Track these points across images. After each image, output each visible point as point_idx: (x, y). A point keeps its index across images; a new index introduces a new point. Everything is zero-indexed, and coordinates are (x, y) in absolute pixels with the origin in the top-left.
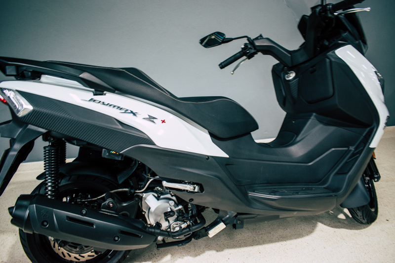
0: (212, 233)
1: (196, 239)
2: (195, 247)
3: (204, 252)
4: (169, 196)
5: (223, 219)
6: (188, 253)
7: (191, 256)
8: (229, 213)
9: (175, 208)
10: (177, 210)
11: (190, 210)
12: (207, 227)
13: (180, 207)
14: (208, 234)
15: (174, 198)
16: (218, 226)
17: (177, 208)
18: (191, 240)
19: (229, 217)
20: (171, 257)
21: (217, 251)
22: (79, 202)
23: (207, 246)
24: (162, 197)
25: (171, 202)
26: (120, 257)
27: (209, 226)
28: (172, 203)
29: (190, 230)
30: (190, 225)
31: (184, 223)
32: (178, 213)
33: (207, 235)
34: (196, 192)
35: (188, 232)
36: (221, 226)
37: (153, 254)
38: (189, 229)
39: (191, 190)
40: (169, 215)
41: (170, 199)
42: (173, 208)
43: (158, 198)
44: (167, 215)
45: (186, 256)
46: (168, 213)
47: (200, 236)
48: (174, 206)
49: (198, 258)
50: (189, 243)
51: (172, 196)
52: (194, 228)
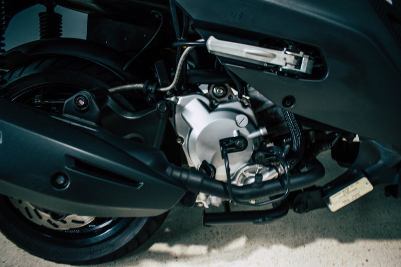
0: (338, 201)
1: (299, 212)
2: (295, 227)
3: (312, 239)
4: (237, 105)
5: (367, 170)
6: (280, 238)
7: (285, 244)
8: (382, 156)
9: (251, 132)
10: (254, 139)
11: (287, 143)
12: (326, 186)
13: (262, 131)
14: (328, 202)
15: (249, 111)
16: (354, 185)
17: (255, 134)
18: (286, 213)
19: (384, 166)
20: (247, 241)
21: (341, 241)
22: (38, 104)
23: (320, 229)
24: (220, 106)
25: (239, 117)
26: (137, 231)
27: (330, 184)
28: (242, 120)
29: (283, 187)
30: (284, 175)
31: (270, 170)
32: (256, 145)
33: (325, 203)
34: (303, 75)
35: (277, 189)
36: (363, 187)
37: (215, 231)
38: (282, 183)
39: (288, 67)
40: (233, 145)
41: (239, 112)
42: (245, 132)
43: (211, 109)
44: (229, 146)
45: (276, 243)
46: (231, 142)
47: (307, 206)
48: (247, 127)
49: (301, 251)
50: (283, 219)
51: (244, 106)
52: (293, 181)
